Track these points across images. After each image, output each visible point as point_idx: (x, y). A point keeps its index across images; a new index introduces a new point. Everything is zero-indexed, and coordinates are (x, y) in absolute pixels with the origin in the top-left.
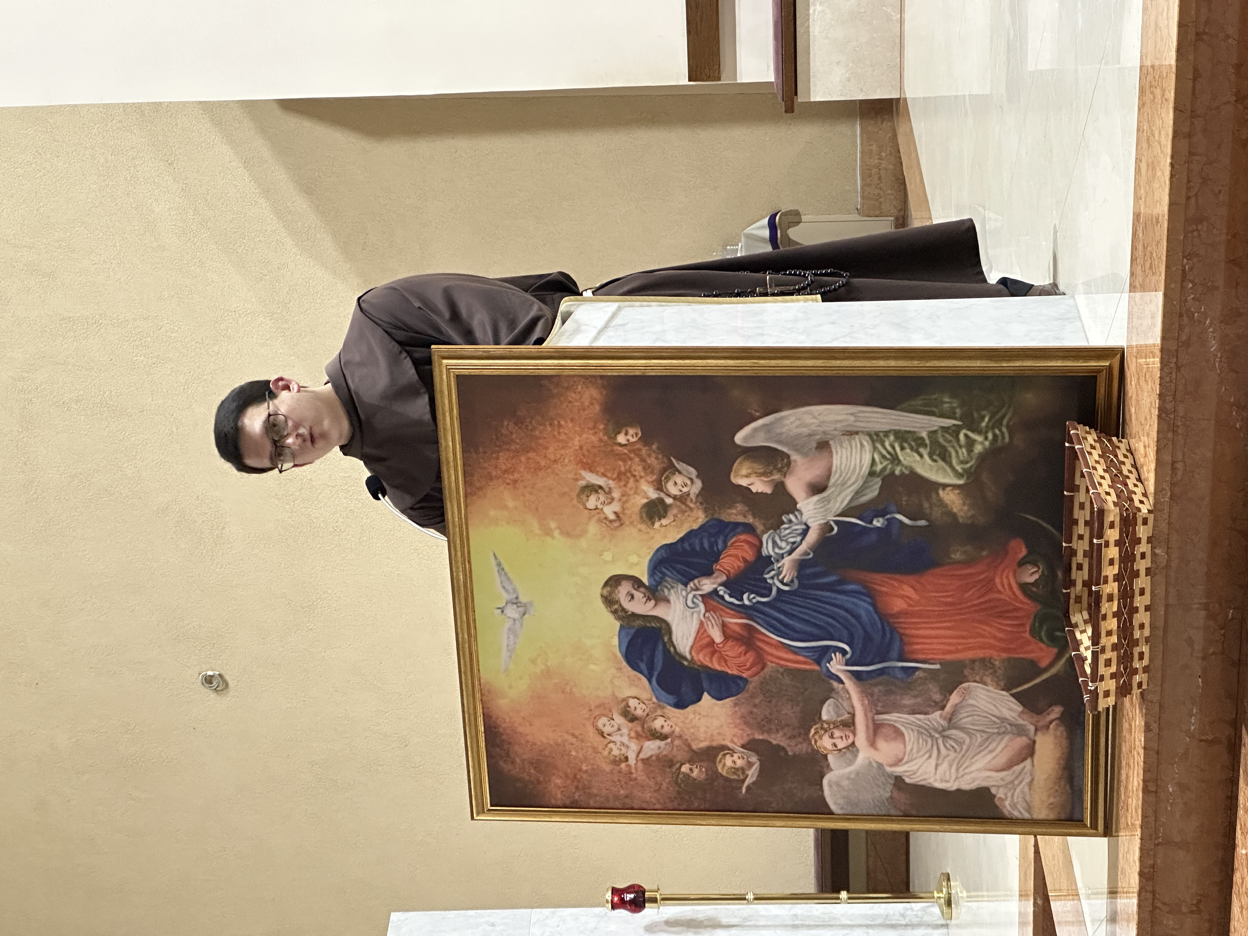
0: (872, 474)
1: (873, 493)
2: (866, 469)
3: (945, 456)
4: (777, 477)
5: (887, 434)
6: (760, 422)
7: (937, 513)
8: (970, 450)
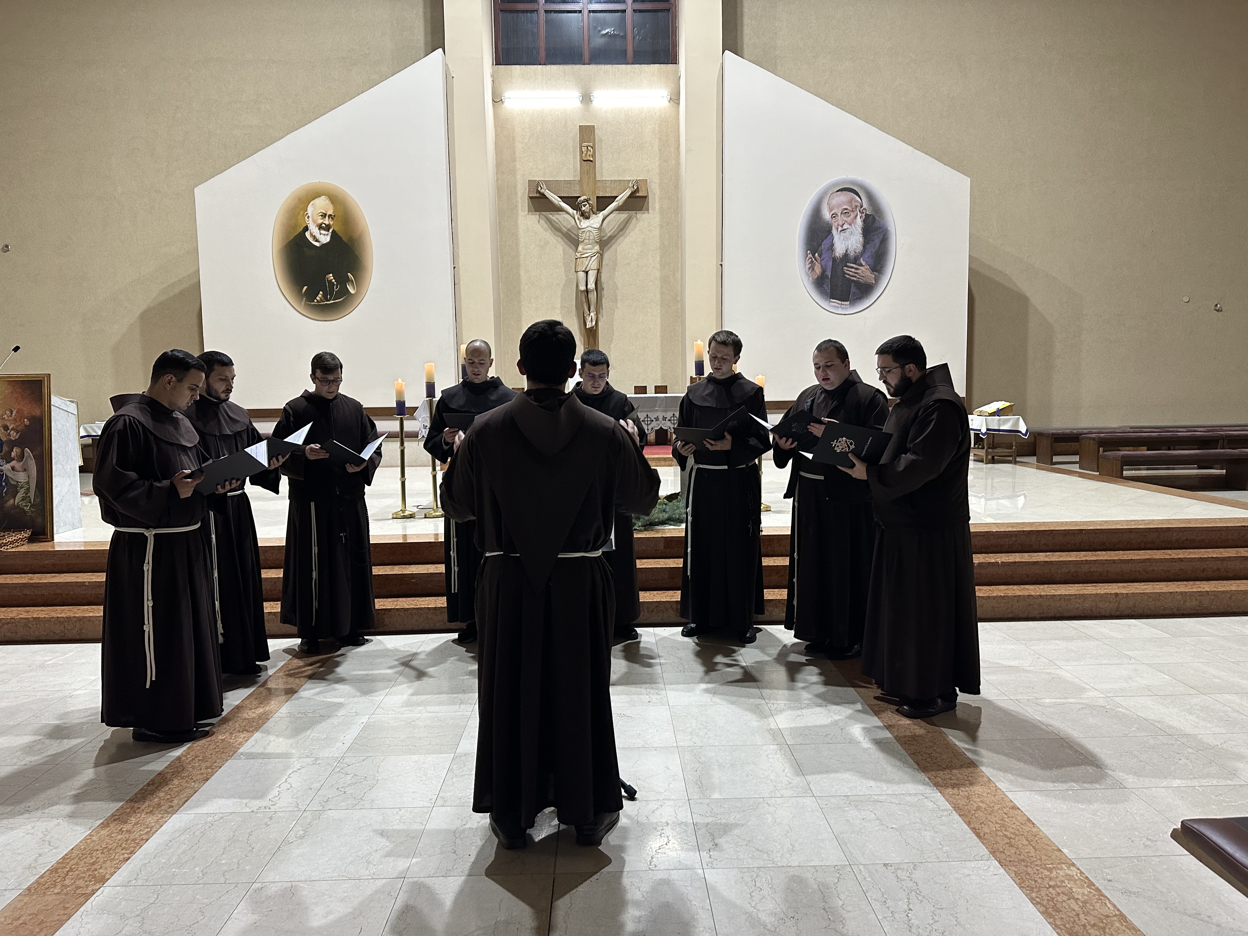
0: (18, 482)
1: (12, 482)
2: (18, 480)
3: (23, 500)
4: (16, 458)
5: (29, 485)
6: (31, 455)
7: (6, 498)
8: (25, 506)
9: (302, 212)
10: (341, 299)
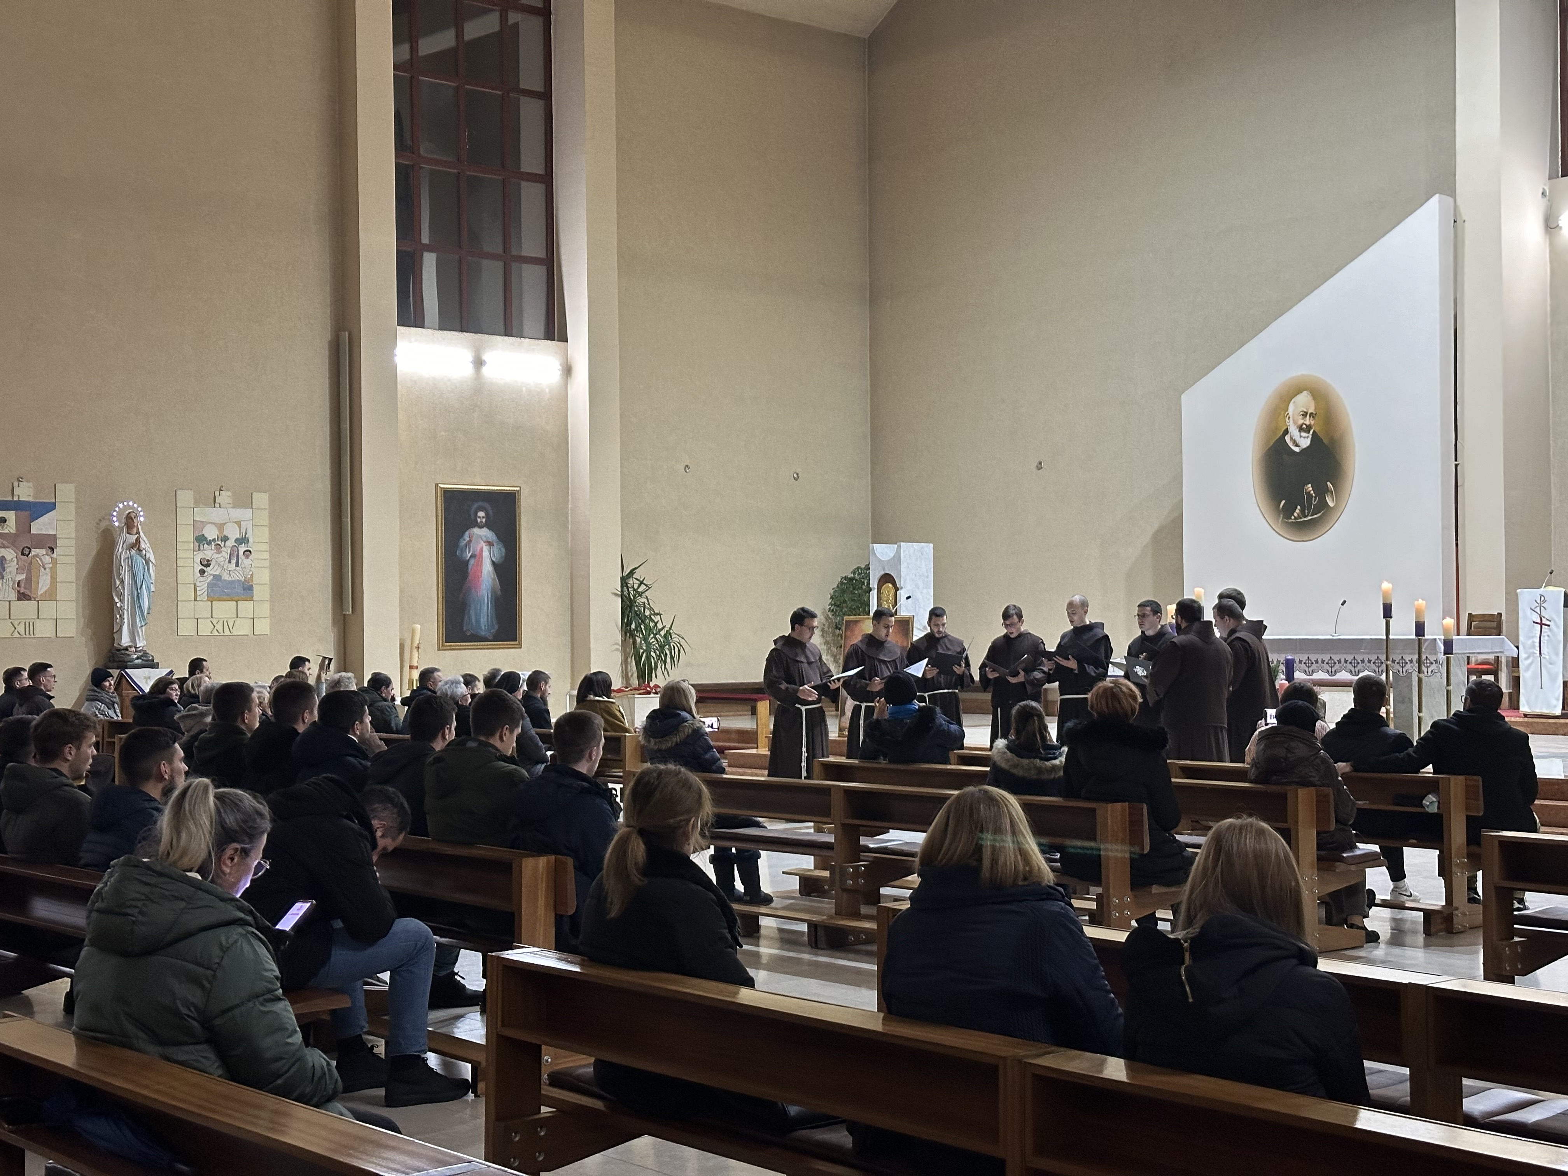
9: (1282, 413)
10: (1320, 514)
